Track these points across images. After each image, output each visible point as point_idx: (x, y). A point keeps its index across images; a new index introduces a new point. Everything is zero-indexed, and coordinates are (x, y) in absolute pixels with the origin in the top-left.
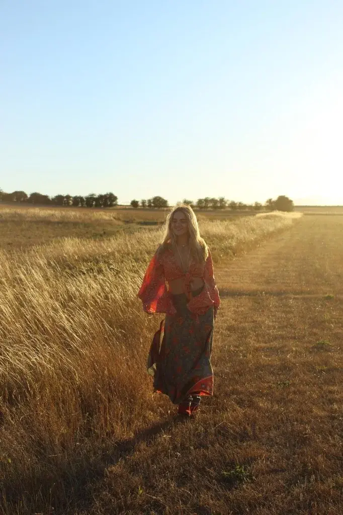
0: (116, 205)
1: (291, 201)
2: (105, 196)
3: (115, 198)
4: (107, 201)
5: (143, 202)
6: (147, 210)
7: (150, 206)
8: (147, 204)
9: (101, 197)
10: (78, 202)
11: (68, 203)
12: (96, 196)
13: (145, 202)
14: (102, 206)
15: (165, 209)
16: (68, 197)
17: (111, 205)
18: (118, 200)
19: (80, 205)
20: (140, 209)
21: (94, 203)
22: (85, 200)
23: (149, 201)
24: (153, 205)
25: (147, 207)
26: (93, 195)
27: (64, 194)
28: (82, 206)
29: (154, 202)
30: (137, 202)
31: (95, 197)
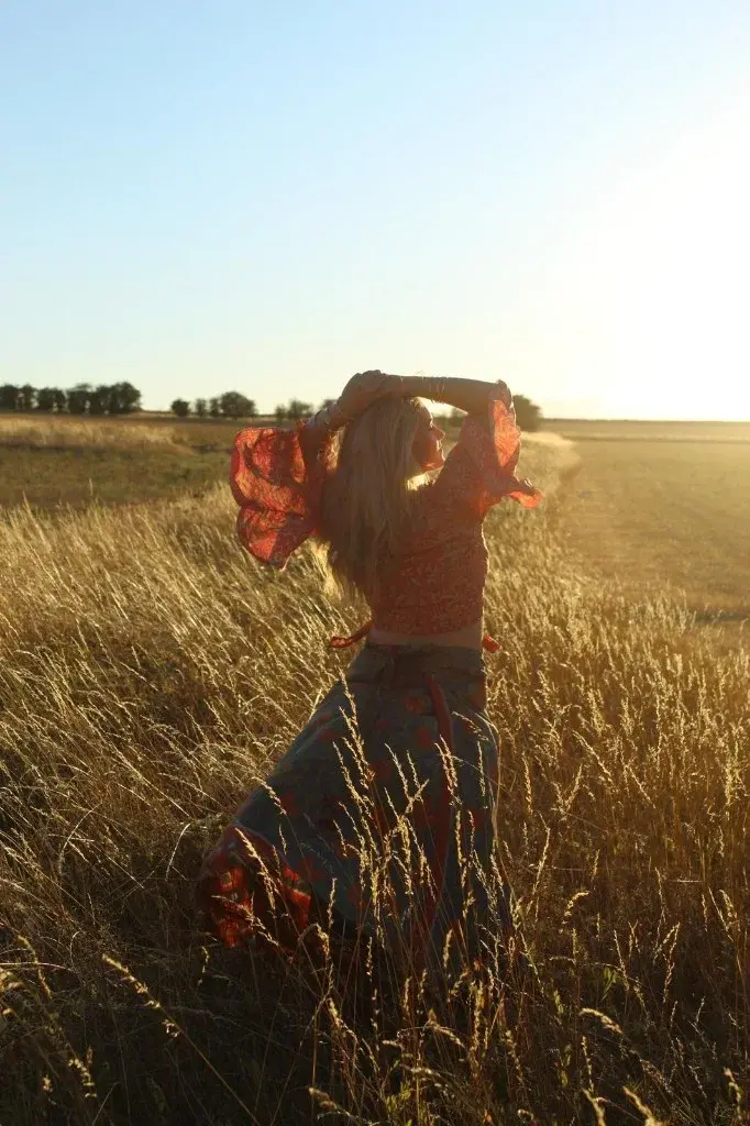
0: (138, 410)
1: (536, 409)
2: (113, 388)
3: (135, 395)
4: (118, 401)
5: (200, 405)
6: (209, 421)
7: (214, 413)
8: (208, 407)
9: (103, 391)
10: (50, 401)
11: (28, 404)
12: (93, 389)
13: (204, 405)
14: (106, 412)
15: (250, 420)
16: (28, 390)
17: (127, 410)
18: (142, 400)
19: (55, 409)
20: (194, 421)
21: (88, 405)
22: (66, 396)
23: (214, 402)
24: (221, 411)
25: (209, 417)
26: (85, 386)
27: (19, 383)
28: (61, 412)
29: (224, 406)
30: (186, 404)
31: (89, 390)
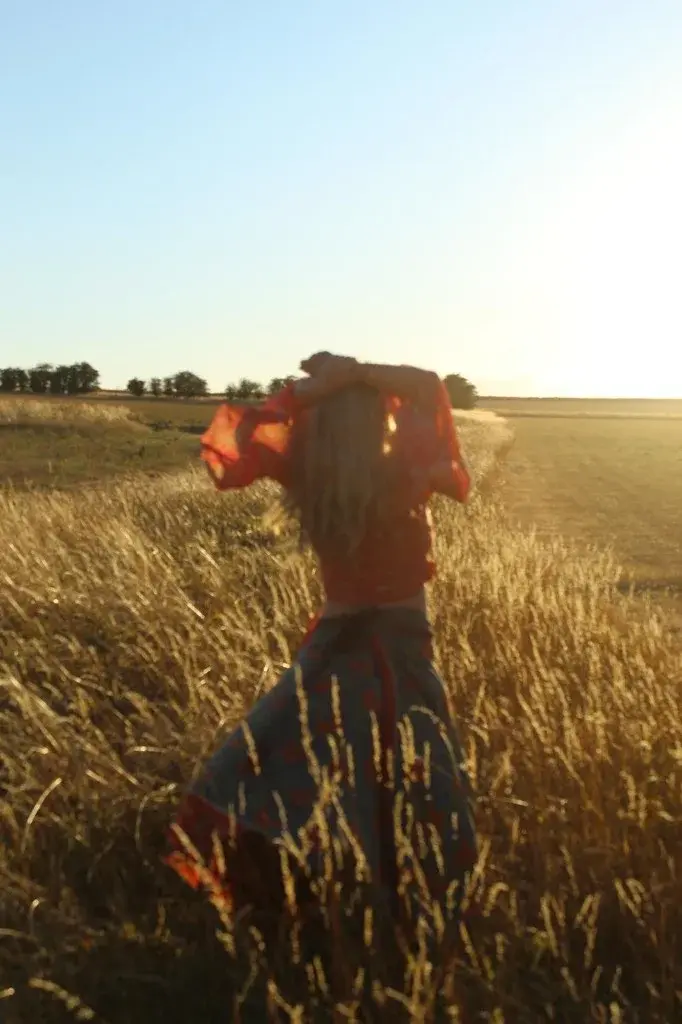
0: (98, 389)
1: (472, 387)
2: (73, 369)
3: (94, 374)
4: (77, 381)
5: (155, 384)
6: (162, 400)
7: (168, 392)
8: (162, 387)
9: (63, 371)
10: (13, 381)
12: (53, 370)
13: (159, 384)
14: (66, 392)
15: (202, 399)
17: (86, 389)
18: (99, 379)
19: (18, 389)
20: (149, 399)
21: (49, 384)
22: (29, 377)
23: (168, 381)
24: (175, 390)
25: (164, 396)
26: (46, 366)
28: (23, 391)
29: (177, 386)
30: (142, 383)
31: (50, 370)
